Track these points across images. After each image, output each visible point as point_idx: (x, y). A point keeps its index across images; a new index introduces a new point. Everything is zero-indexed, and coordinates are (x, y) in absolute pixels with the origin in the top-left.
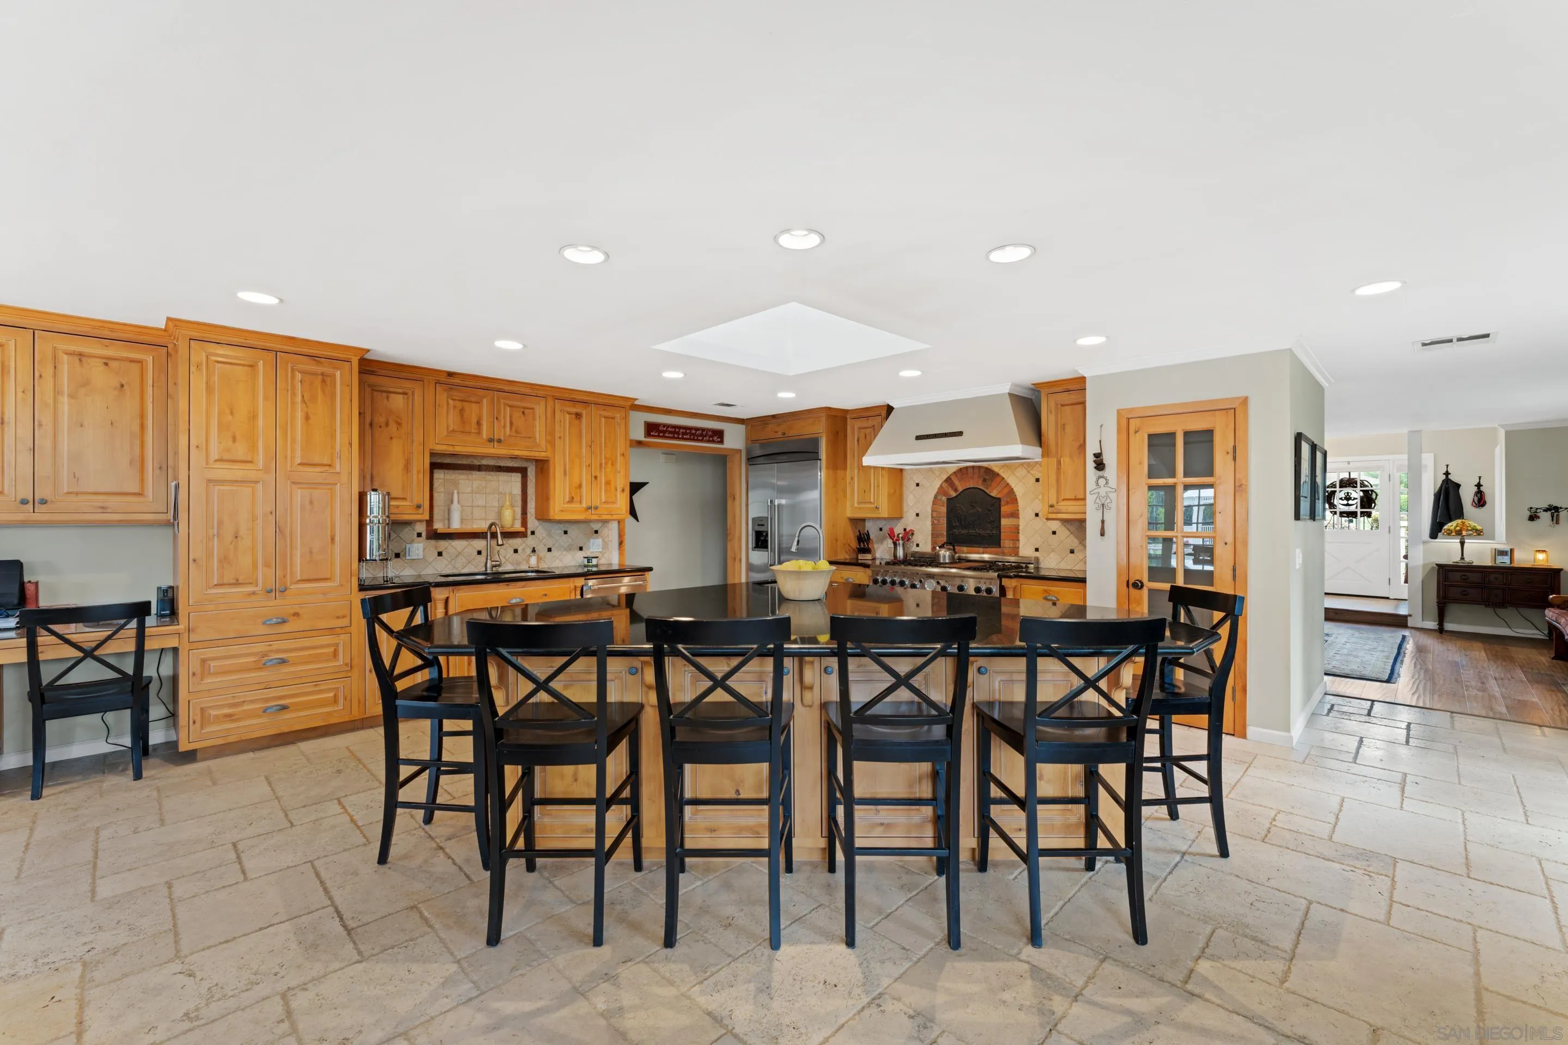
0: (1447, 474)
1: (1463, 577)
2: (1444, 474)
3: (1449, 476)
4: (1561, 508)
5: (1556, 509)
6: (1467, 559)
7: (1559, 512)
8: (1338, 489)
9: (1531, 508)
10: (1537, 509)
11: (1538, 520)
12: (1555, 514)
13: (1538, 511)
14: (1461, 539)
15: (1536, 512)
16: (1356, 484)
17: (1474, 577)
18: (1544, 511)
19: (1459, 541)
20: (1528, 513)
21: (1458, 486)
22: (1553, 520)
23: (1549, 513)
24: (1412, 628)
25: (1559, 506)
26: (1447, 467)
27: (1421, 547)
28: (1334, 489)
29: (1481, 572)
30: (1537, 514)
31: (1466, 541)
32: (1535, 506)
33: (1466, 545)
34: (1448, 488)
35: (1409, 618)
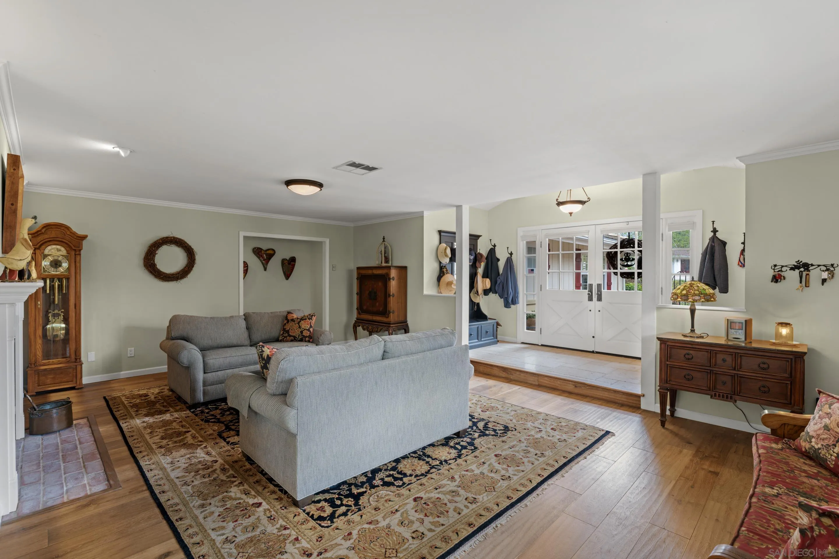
0: (715, 231)
1: (687, 356)
2: (712, 232)
3: (717, 233)
4: (812, 265)
5: (806, 266)
6: (698, 331)
7: (809, 271)
8: (619, 250)
9: (775, 266)
10: (782, 266)
11: (783, 281)
12: (804, 274)
13: (784, 269)
14: (691, 305)
15: (781, 271)
16: (634, 244)
17: (701, 357)
18: (792, 269)
19: (688, 307)
20: (771, 273)
21: (724, 244)
22: (801, 282)
23: (797, 271)
24: (645, 411)
25: (810, 263)
26: (713, 224)
27: (655, 314)
28: (615, 250)
29: (707, 351)
30: (782, 274)
31: (697, 307)
32: (779, 263)
33: (697, 313)
34: (714, 246)
35: (642, 398)
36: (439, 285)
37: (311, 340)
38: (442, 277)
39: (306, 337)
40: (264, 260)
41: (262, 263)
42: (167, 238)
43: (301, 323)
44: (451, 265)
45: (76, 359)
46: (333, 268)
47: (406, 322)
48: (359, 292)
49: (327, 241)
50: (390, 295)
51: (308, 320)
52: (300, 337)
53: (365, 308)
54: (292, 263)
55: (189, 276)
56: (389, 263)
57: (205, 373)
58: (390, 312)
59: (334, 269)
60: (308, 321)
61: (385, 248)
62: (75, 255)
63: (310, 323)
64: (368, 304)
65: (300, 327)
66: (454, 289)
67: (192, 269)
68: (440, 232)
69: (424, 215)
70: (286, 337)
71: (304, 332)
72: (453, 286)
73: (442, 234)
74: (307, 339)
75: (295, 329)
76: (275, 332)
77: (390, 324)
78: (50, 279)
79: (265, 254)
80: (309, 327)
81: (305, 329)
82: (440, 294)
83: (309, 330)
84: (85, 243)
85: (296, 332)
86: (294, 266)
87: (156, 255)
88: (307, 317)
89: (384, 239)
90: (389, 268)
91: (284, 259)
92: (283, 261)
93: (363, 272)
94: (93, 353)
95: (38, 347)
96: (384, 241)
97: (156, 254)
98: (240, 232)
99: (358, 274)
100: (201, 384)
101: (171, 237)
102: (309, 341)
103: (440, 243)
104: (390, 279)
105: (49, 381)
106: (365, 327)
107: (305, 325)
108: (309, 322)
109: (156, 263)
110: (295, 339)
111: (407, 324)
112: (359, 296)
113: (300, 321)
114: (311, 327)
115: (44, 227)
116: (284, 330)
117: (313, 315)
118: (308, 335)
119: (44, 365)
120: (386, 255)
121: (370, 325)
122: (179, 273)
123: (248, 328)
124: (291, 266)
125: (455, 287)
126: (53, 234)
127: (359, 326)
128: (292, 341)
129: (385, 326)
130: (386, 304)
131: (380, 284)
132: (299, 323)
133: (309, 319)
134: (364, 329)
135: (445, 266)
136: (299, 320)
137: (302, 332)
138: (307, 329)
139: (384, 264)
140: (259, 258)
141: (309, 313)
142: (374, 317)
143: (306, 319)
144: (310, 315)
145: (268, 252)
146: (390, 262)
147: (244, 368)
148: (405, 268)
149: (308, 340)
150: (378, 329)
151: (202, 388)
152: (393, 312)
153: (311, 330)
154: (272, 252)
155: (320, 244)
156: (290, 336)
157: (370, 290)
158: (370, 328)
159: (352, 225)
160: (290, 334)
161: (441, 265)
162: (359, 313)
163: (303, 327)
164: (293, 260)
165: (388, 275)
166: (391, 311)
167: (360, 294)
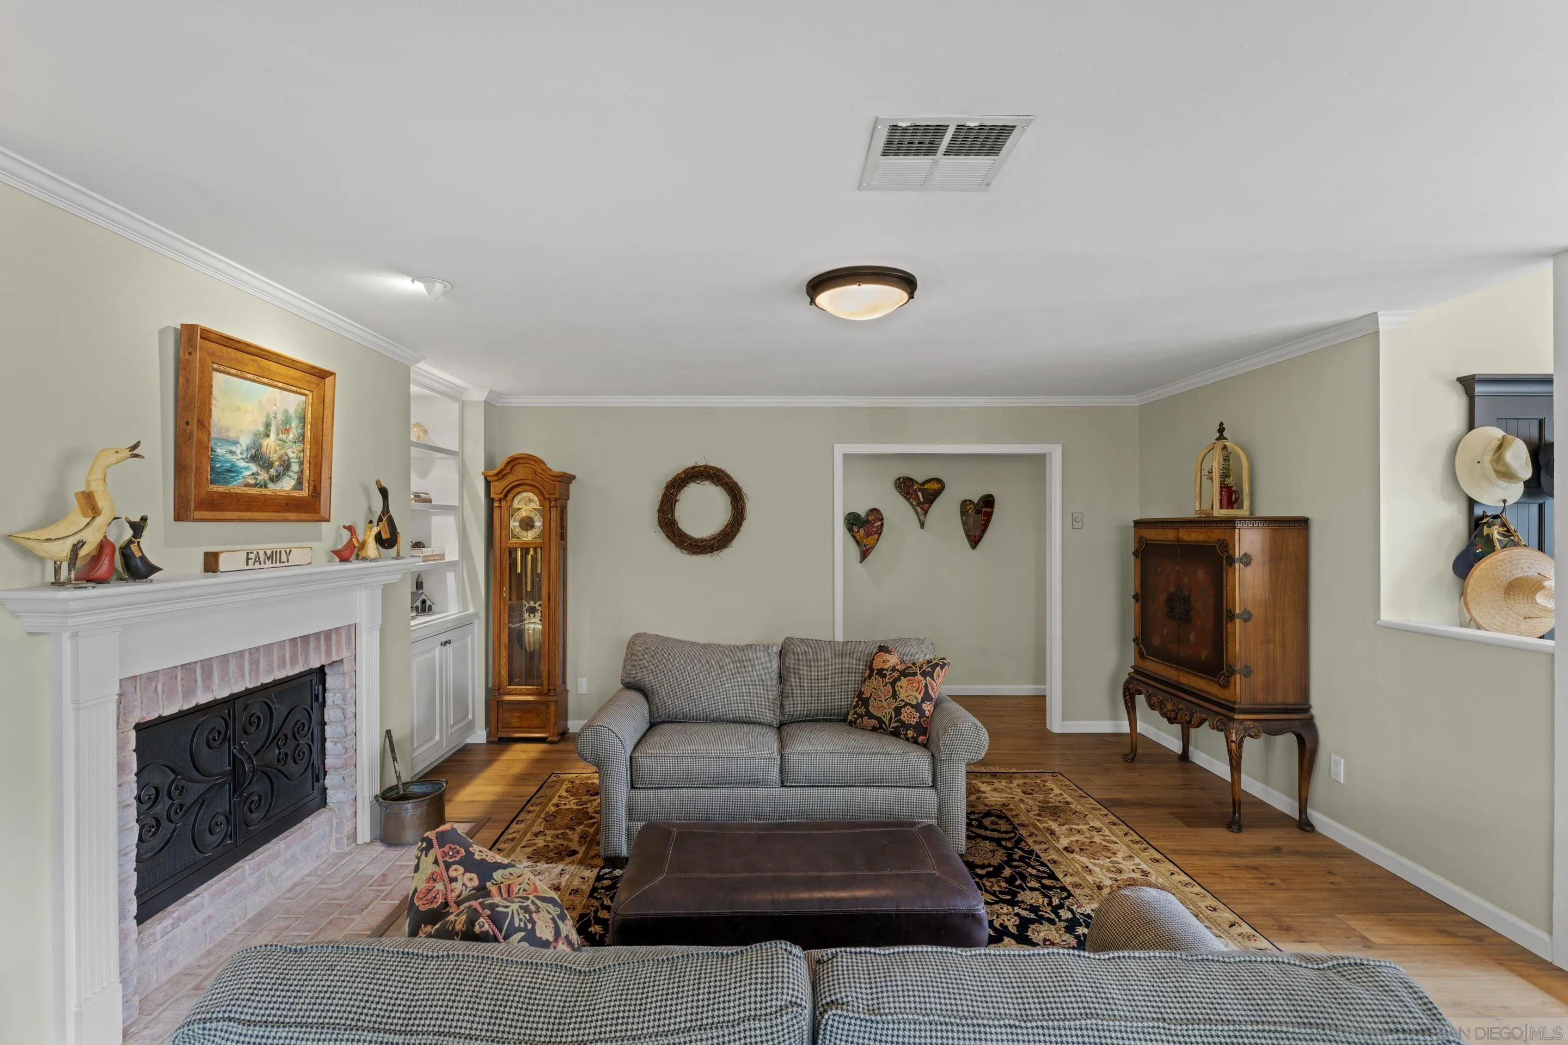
36: (1463, 593)
37: (921, 739)
38: (1480, 558)
39: (907, 727)
40: (918, 504)
41: (917, 513)
42: (693, 468)
43: (898, 684)
44: (1534, 509)
45: (549, 690)
46: (1074, 521)
47: (1305, 708)
48: (1139, 592)
49: (1056, 454)
50: (1231, 616)
51: (919, 677)
52: (893, 725)
53: (1156, 641)
54: (984, 509)
55: (735, 542)
56: (1241, 507)
57: (633, 787)
58: (1232, 672)
59: (1076, 525)
60: (919, 682)
61: (1226, 459)
62: (550, 507)
63: (926, 686)
64: (1165, 631)
65: (895, 695)
66: (1546, 610)
67: (738, 530)
68: (1468, 384)
69: (1382, 328)
70: (860, 716)
71: (903, 710)
72: (1540, 599)
73: (1479, 389)
74: (910, 733)
75: (883, 700)
76: (843, 699)
77: (1233, 710)
78: (522, 549)
79: (920, 490)
80: (920, 697)
81: (907, 704)
82: (1471, 632)
83: (918, 707)
84: (573, 487)
85: (882, 708)
86: (989, 516)
87: (677, 503)
88: (921, 668)
89: (1221, 430)
90: (1230, 523)
91: (965, 501)
92: (965, 505)
93: (1151, 534)
94: (585, 679)
95: (502, 662)
96: (1221, 437)
97: (676, 501)
98: (836, 446)
99: (1140, 540)
100: (622, 812)
101: (701, 467)
102: (915, 741)
103: (1471, 426)
104: (1231, 561)
105: (514, 722)
106: (1154, 700)
107: (909, 691)
108: (922, 685)
109: (677, 519)
110: (879, 728)
111: (1311, 719)
112: (1139, 603)
113: (898, 679)
114: (927, 697)
115: (508, 463)
116: (860, 694)
117: (937, 664)
118: (913, 722)
119: (509, 694)
120: (1230, 481)
121: (1169, 697)
122: (715, 538)
123: (781, 678)
124: (982, 517)
125: (1551, 605)
126: (521, 473)
127: (1140, 693)
128: (874, 729)
129: (1218, 713)
130: (1219, 641)
131: (1201, 574)
132: (893, 684)
133: (924, 674)
134: (1152, 707)
135: (1496, 517)
136: (896, 674)
137: (898, 711)
138: (914, 703)
139: (1219, 512)
140: (908, 499)
141: (930, 657)
142: (1181, 674)
143: (915, 674)
144: (929, 662)
145: (927, 486)
146: (1246, 504)
147: (724, 790)
148: (1302, 523)
149: (913, 737)
150: (1192, 716)
151: (624, 824)
152: (1248, 672)
153: (928, 707)
154: (936, 486)
155: (1039, 460)
156: (871, 716)
157: (1172, 590)
158: (1169, 707)
159: (1133, 401)
160: (871, 709)
161: (1478, 511)
162: (1141, 655)
163: (902, 695)
164: (988, 501)
165: (1226, 546)
166: (1238, 668)
167: (1143, 597)
